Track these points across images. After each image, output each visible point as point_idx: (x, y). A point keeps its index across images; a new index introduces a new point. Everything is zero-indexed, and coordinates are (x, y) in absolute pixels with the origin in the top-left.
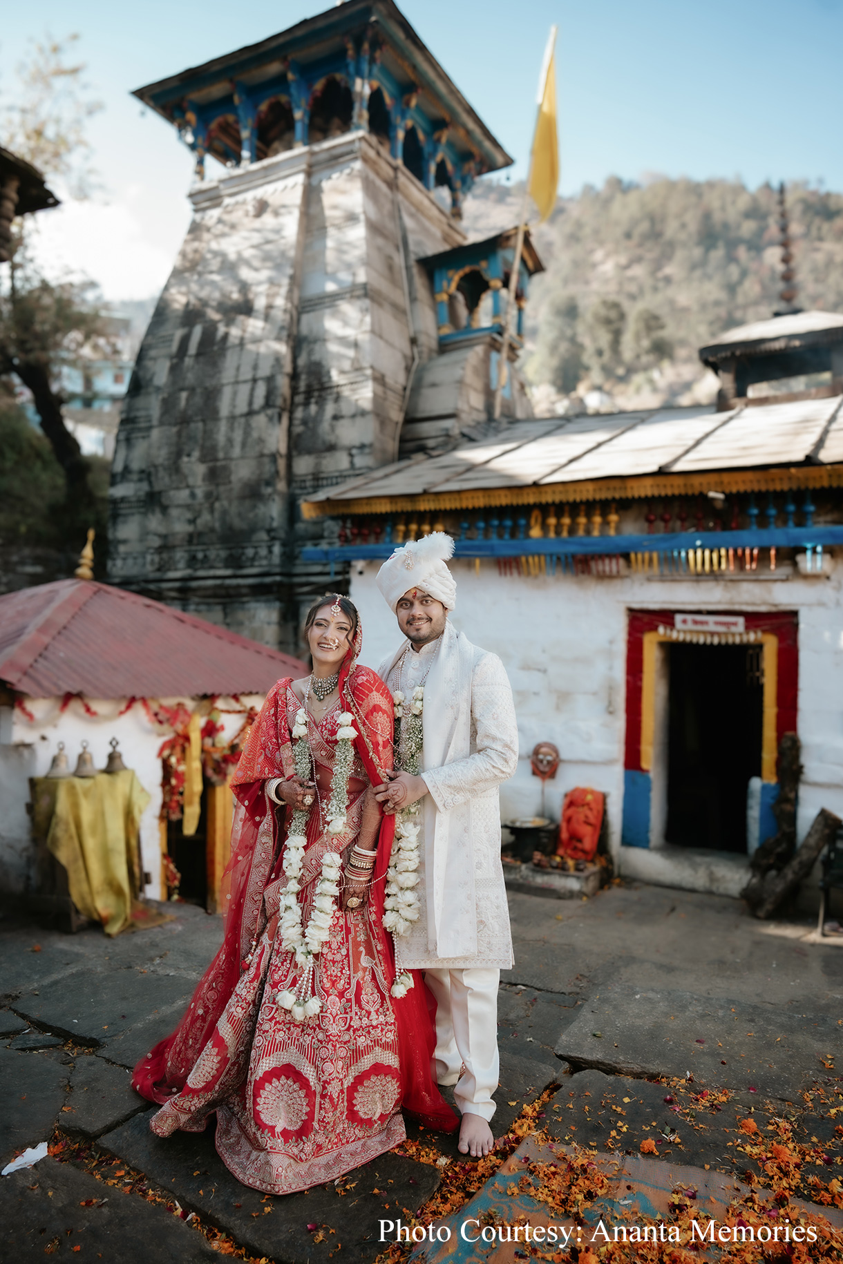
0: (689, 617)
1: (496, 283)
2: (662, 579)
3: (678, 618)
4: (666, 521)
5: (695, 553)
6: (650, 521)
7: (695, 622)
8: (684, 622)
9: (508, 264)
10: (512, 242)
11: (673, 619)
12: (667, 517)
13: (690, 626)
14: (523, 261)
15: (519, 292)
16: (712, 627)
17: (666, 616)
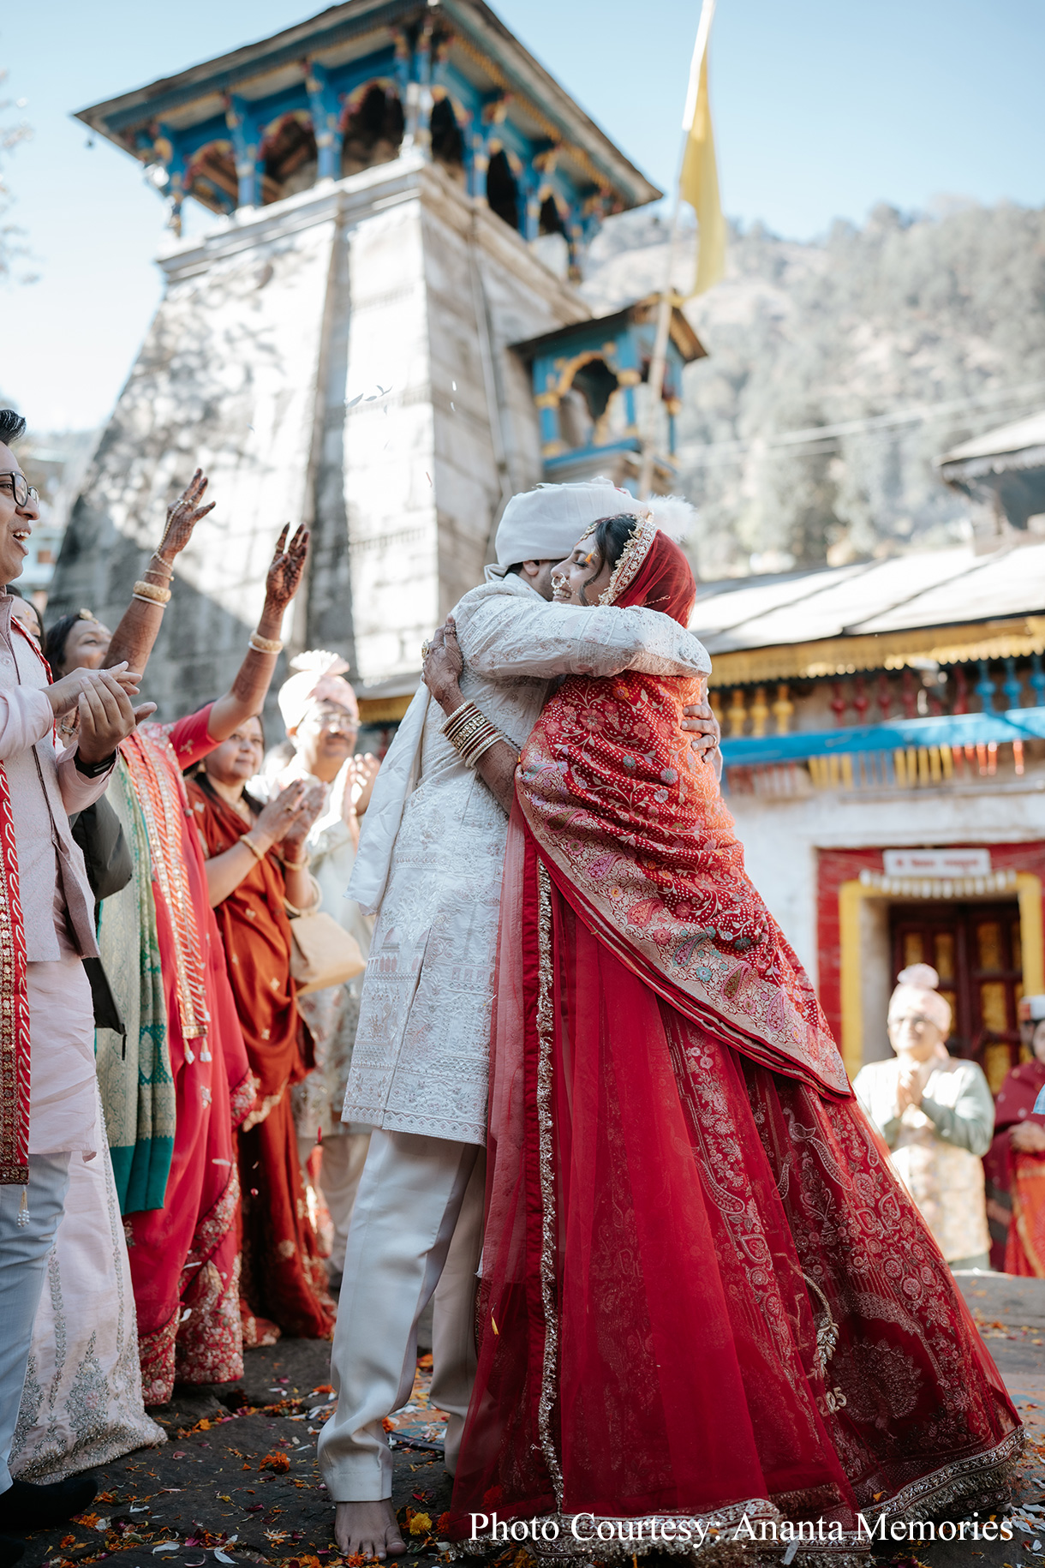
0: (907, 856)
1: (628, 376)
2: (863, 799)
3: (890, 858)
4: (860, 709)
5: (905, 754)
6: (837, 711)
7: (916, 863)
8: (900, 863)
9: (648, 347)
10: (651, 315)
11: (881, 859)
12: (861, 702)
13: (908, 870)
14: (673, 342)
15: (668, 390)
16: (941, 870)
17: (871, 855)
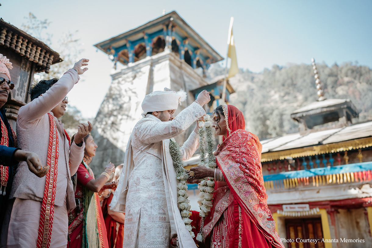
0: (288, 206)
1: (217, 97)
2: (277, 192)
3: (284, 207)
4: (274, 170)
5: (286, 180)
6: (269, 170)
7: (291, 208)
8: (287, 208)
9: (221, 90)
10: (222, 83)
11: (282, 207)
12: (274, 168)
13: (289, 210)
14: (227, 89)
15: (226, 100)
16: (297, 209)
17: (279, 206)
